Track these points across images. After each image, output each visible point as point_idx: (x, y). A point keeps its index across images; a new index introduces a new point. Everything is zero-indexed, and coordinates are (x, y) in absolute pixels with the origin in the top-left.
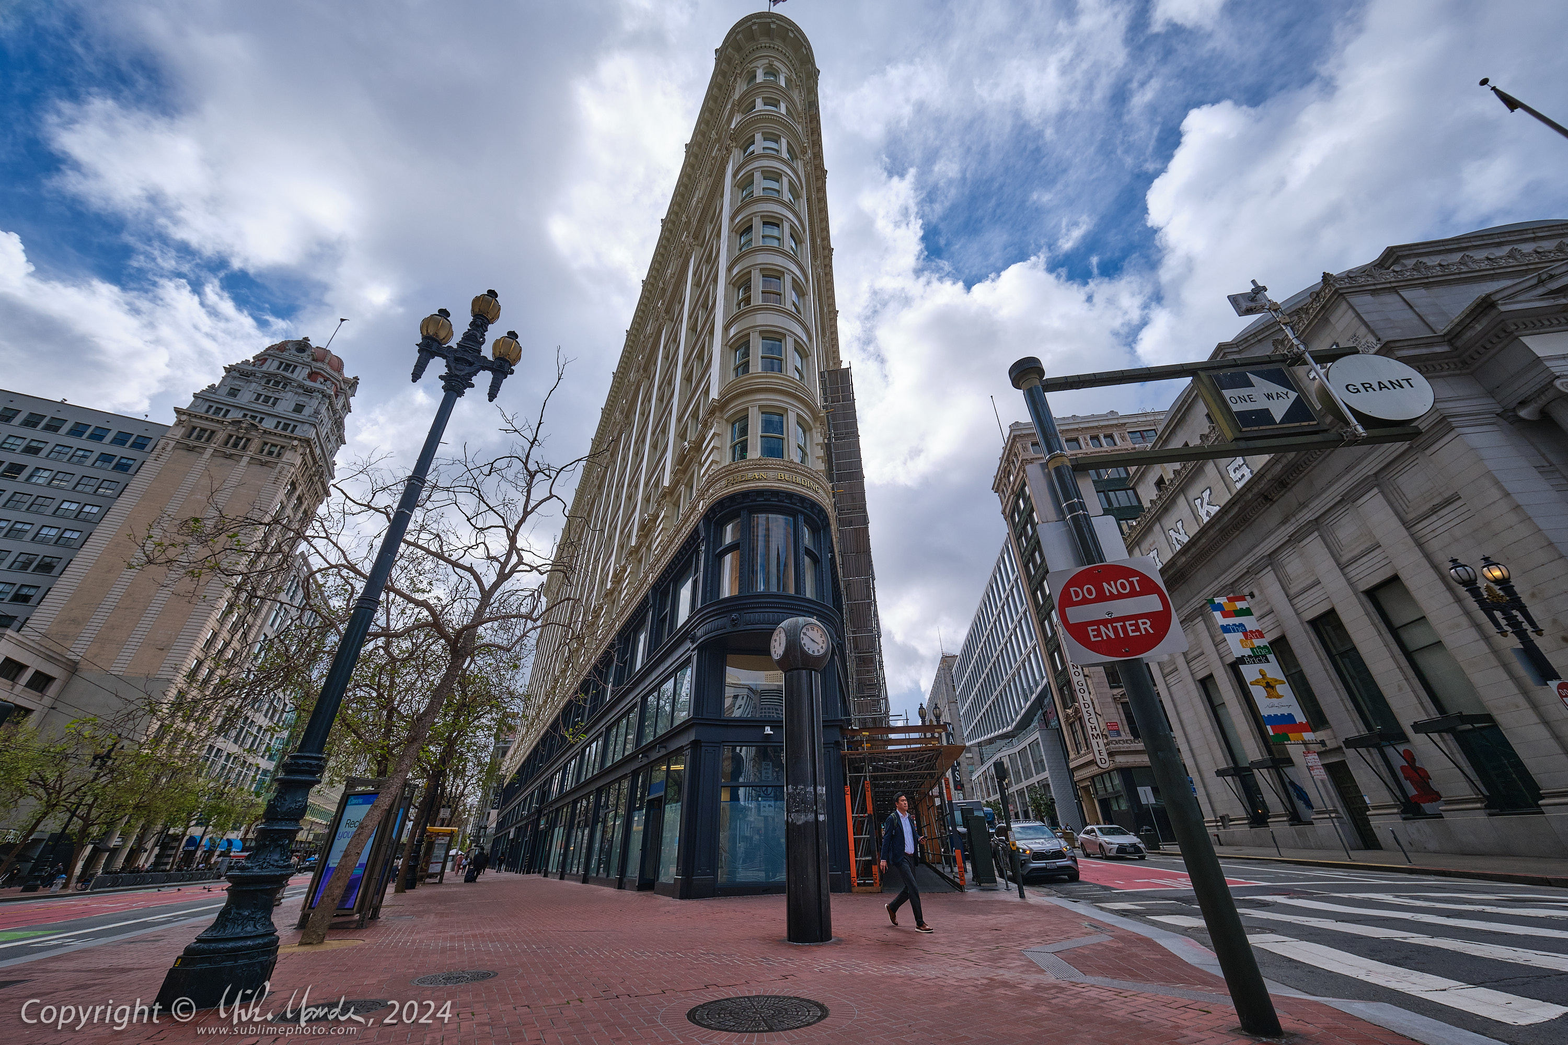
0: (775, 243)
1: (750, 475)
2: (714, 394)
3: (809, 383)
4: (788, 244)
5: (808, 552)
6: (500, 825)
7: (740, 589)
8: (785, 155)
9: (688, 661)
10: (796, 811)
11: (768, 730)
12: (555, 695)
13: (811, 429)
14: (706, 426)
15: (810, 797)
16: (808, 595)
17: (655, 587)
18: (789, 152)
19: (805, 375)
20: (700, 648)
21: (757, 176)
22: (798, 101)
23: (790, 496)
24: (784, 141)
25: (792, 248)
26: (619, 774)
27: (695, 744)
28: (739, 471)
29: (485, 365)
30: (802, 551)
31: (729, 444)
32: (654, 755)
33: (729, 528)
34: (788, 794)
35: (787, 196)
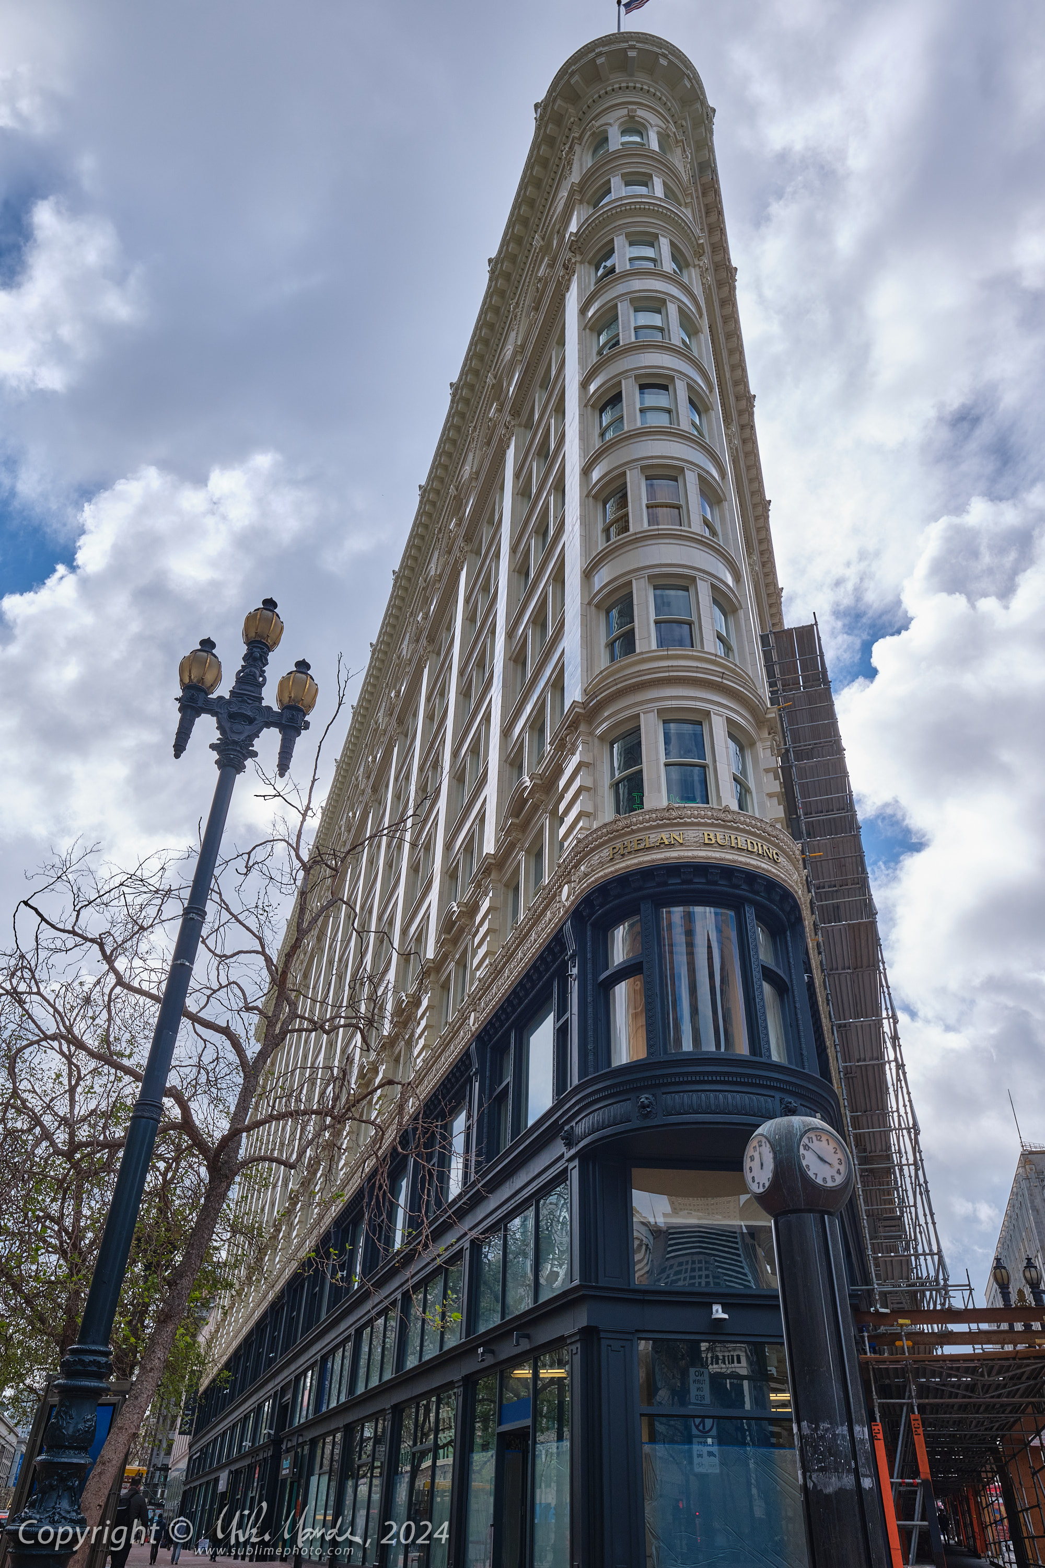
0: (662, 420)
1: (653, 838)
2: (574, 693)
3: (742, 658)
4: (686, 418)
5: (768, 974)
6: (197, 1465)
7: (649, 1046)
8: (668, 266)
9: (562, 1177)
10: (822, 1469)
11: (718, 1312)
12: (291, 1227)
13: (752, 744)
14: (563, 747)
15: (844, 1445)
16: (775, 1058)
17: (482, 1038)
18: (674, 259)
19: (734, 643)
20: (584, 1157)
21: (624, 308)
22: (681, 169)
23: (728, 872)
24: (664, 243)
25: (694, 424)
26: (437, 1381)
27: (589, 1335)
28: (633, 832)
29: (269, 719)
30: (757, 974)
31: (607, 782)
32: (508, 1350)
33: (620, 933)
34: (801, 1437)
35: (677, 336)
